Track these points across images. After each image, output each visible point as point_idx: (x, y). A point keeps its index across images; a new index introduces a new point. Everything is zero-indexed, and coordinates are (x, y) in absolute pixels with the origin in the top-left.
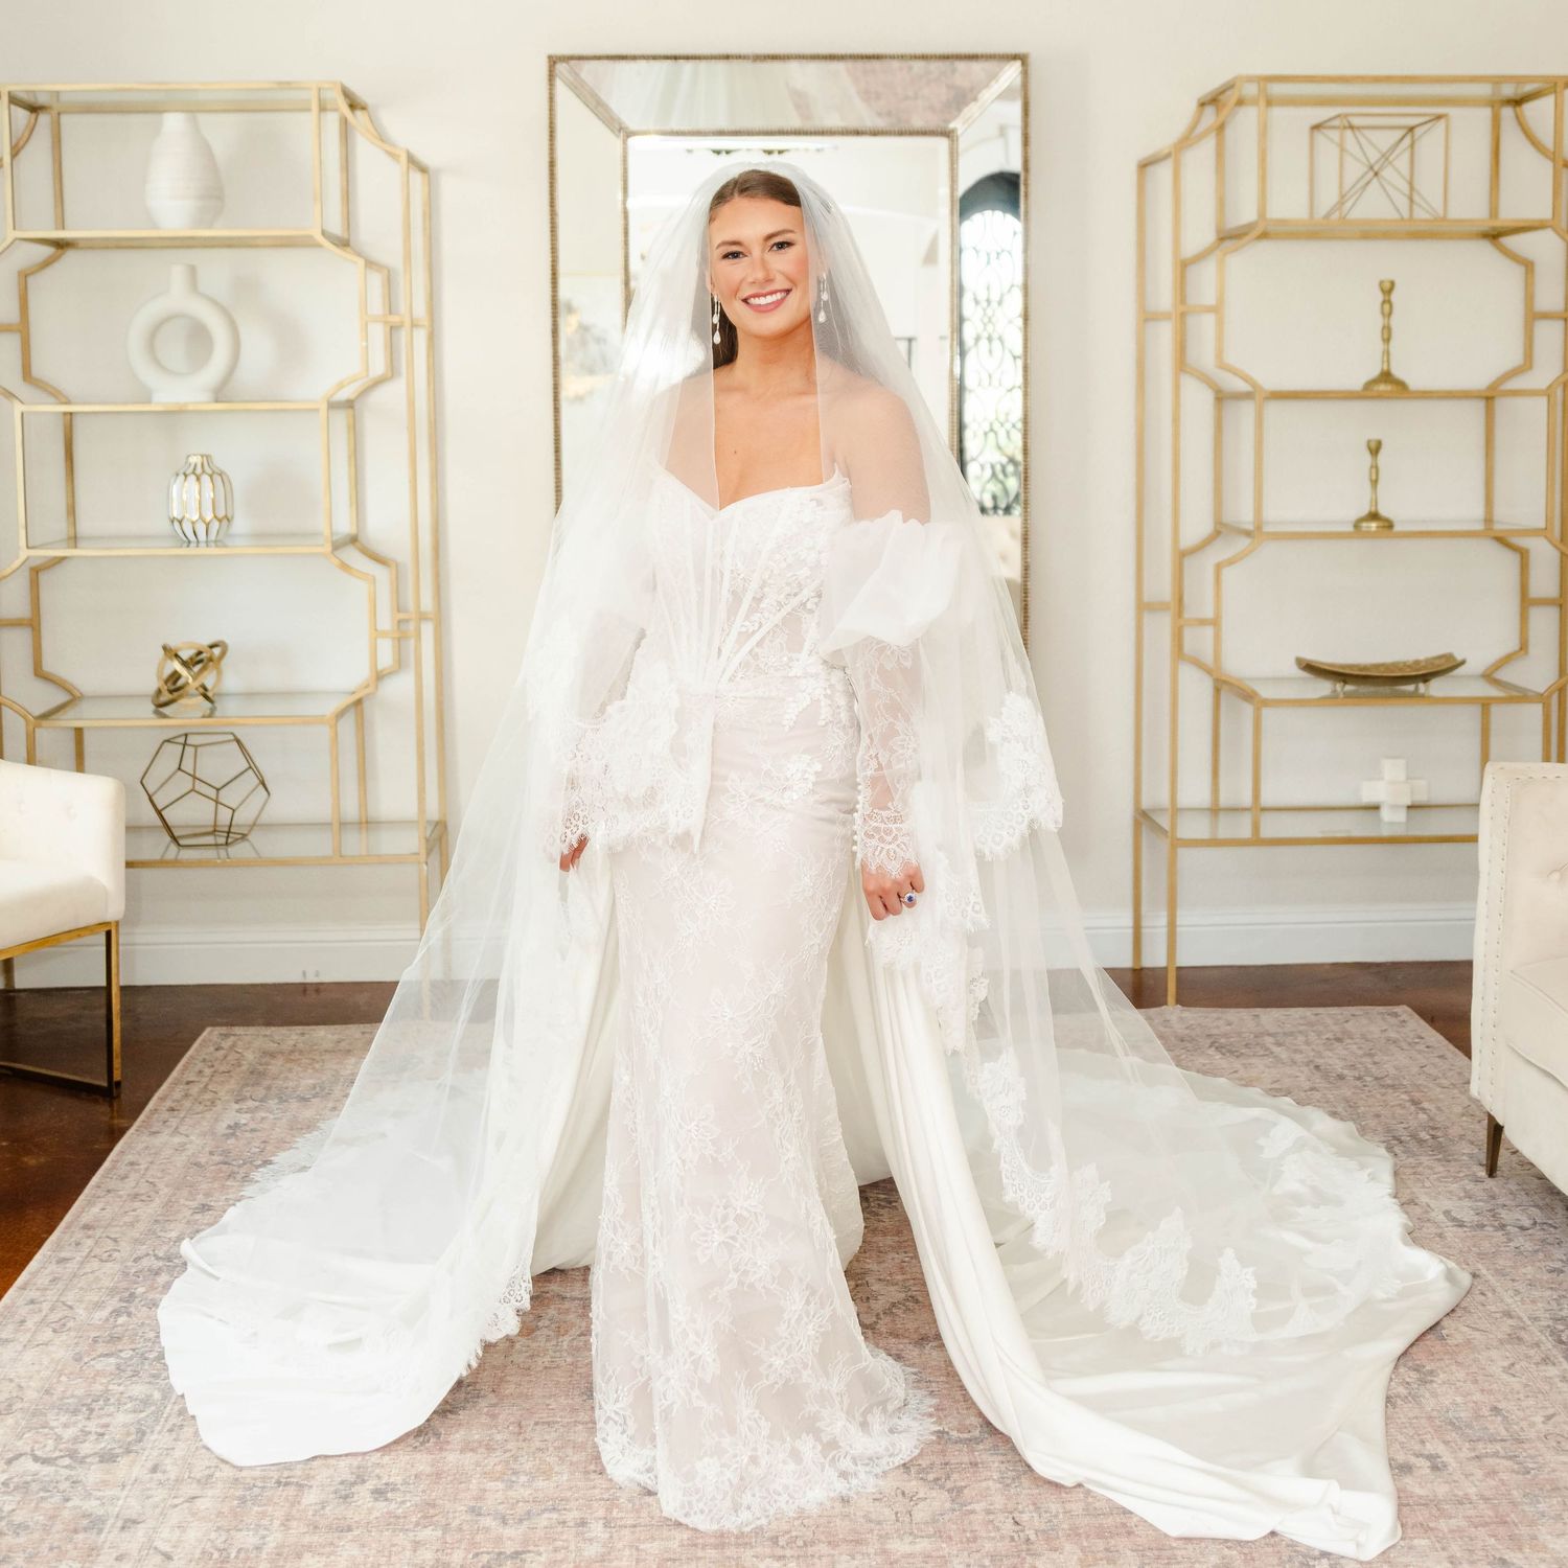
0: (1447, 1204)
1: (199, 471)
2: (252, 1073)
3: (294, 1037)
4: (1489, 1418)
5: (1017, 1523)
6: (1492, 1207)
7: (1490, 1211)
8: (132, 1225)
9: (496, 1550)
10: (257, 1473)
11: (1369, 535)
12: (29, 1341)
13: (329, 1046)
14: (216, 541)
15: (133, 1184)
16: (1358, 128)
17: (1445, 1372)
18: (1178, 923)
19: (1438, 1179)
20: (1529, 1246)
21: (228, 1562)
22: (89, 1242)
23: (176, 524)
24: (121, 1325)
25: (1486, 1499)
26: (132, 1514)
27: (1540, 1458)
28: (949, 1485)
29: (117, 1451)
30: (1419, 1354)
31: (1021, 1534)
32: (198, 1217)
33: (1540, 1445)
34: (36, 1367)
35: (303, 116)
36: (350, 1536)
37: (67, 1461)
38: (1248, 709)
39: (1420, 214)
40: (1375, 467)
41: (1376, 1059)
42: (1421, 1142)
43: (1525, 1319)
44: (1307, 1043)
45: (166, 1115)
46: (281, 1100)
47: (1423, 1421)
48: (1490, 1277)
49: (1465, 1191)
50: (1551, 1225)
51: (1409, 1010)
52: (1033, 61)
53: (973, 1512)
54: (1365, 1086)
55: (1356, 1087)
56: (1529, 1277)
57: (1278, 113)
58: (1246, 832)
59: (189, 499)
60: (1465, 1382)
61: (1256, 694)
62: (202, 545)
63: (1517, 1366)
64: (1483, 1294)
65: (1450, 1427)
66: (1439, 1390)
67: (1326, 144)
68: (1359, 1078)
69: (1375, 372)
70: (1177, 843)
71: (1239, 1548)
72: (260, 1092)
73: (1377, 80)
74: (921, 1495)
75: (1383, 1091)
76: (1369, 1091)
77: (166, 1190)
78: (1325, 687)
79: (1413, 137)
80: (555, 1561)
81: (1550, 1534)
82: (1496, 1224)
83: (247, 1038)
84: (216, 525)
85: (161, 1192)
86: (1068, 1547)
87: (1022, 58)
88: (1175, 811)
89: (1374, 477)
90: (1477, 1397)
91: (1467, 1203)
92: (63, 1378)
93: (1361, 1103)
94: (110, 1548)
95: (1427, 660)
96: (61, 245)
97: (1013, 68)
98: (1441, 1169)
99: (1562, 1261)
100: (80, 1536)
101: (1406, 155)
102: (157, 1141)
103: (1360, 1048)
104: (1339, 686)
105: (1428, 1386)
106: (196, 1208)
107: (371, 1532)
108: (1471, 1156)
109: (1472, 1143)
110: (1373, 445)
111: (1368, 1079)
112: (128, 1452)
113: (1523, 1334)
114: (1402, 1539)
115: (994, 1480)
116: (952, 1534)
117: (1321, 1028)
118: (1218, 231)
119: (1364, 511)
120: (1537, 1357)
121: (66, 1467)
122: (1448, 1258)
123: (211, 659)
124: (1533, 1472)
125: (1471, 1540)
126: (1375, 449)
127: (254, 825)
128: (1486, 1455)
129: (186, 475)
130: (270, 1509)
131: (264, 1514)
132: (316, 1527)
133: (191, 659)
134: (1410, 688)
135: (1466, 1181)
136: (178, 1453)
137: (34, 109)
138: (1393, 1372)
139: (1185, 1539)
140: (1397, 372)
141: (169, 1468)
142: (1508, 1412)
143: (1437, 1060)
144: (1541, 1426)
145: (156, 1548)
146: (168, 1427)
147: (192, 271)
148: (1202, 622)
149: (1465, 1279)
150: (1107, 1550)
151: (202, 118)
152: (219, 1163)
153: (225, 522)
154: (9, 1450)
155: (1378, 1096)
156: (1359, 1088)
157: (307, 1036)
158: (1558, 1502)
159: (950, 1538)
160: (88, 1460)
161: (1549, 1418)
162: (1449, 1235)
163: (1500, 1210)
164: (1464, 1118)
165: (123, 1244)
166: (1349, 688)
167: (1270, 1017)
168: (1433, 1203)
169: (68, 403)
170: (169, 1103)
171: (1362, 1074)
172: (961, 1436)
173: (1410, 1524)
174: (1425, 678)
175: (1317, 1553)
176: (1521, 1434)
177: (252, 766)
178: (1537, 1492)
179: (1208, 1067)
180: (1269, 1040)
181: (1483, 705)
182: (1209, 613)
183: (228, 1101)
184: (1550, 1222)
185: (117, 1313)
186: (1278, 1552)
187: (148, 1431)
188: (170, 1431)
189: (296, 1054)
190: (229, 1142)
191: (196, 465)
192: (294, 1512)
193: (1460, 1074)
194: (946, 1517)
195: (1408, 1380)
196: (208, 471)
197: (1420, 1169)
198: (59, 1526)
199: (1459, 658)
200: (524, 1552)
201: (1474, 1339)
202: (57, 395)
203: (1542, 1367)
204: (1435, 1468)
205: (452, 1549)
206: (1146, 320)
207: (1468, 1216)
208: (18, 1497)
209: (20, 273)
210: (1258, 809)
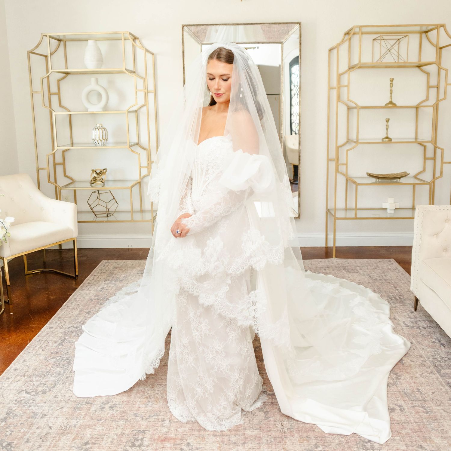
0: (404, 320)
1: (99, 128)
2: (110, 273)
3: (122, 263)
4: (416, 392)
5: (282, 425)
6: (416, 321)
7: (415, 322)
8: (70, 317)
9: (138, 429)
10: (81, 399)
11: (386, 143)
12: (35, 353)
13: (130, 265)
14: (103, 145)
15: (74, 305)
16: (386, 39)
17: (404, 376)
18: (336, 236)
19: (401, 312)
20: (426, 334)
21: (66, 431)
22: (59, 322)
23: (94, 140)
24: (59, 349)
25: (416, 422)
26: (45, 412)
27: (431, 408)
28: (265, 410)
29: (47, 390)
30: (396, 369)
31: (283, 429)
32: (87, 315)
33: (431, 403)
34: (35, 362)
35: (120, 41)
36: (100, 422)
37: (33, 393)
38: (354, 186)
39: (400, 61)
40: (388, 126)
41: (385, 274)
42: (397, 299)
43: (426, 358)
44: (368, 269)
45: (87, 285)
46: (115, 281)
47: (398, 393)
48: (416, 344)
49: (409, 315)
50: (432, 327)
51: (393, 260)
52: (302, 24)
53: (270, 420)
54: (382, 282)
55: (380, 282)
56: (426, 344)
57: (365, 36)
58: (354, 216)
59: (97, 134)
60: (409, 379)
61: (356, 182)
62: (100, 146)
63: (424, 374)
64: (414, 349)
65: (405, 395)
66: (402, 382)
67: (377, 44)
68: (381, 280)
69: (388, 101)
70: (336, 219)
71: (344, 438)
72: (111, 278)
73: (390, 26)
74: (257, 414)
75: (387, 284)
76: (383, 284)
77: (81, 307)
78: (374, 180)
79: (399, 41)
80: (153, 434)
81: (435, 436)
82: (417, 326)
83: (112, 263)
84: (103, 141)
85: (80, 308)
86: (296, 435)
87: (299, 23)
88: (336, 209)
89: (387, 128)
90: (413, 385)
91: (409, 319)
92: (41, 365)
93: (381, 287)
94: (36, 424)
95: (400, 173)
96: (67, 73)
97: (297, 26)
98: (402, 308)
99: (435, 339)
100: (30, 420)
101: (397, 46)
102: (84, 292)
103: (381, 271)
104: (377, 180)
105: (399, 380)
106: (88, 312)
107: (106, 421)
108: (410, 304)
109: (410, 300)
110: (387, 120)
111: (383, 280)
112: (50, 390)
113: (425, 363)
114: (392, 437)
115: (277, 409)
116: (264, 428)
117: (371, 265)
118: (349, 67)
119: (385, 136)
120: (429, 371)
121: (32, 395)
122: (404, 337)
123: (103, 173)
124: (429, 413)
125: (412, 438)
126: (388, 121)
127: (115, 212)
128: (416, 406)
129: (96, 129)
130: (82, 412)
131: (79, 413)
132: (92, 419)
133: (99, 172)
134: (395, 180)
135: (409, 313)
136: (62, 392)
137: (60, 40)
138: (389, 375)
139: (329, 434)
140: (394, 101)
141: (59, 397)
142: (422, 390)
143: (401, 275)
144: (431, 396)
145: (48, 425)
146: (62, 383)
147: (97, 79)
148: (343, 164)
149: (409, 345)
150: (307, 437)
151: (98, 42)
152: (96, 299)
153: (105, 140)
154: (20, 389)
155: (386, 285)
156: (381, 283)
157: (126, 263)
158: (437, 424)
159: (263, 430)
160: (39, 393)
161: (433, 393)
162: (404, 329)
163: (418, 322)
164: (408, 293)
165: (67, 323)
166: (380, 180)
167: (359, 261)
168: (400, 319)
169: (70, 111)
170: (89, 281)
171: (382, 278)
172: (270, 393)
173: (394, 431)
174: (399, 178)
175: (367, 441)
176: (426, 399)
177: (114, 198)
178: (431, 420)
179: (343, 275)
180: (358, 268)
181: (414, 185)
182: (345, 163)
183: (102, 281)
184: (432, 326)
185: (59, 345)
186: (356, 440)
187: (57, 384)
188: (63, 384)
189: (122, 268)
190: (100, 293)
191: (98, 127)
192: (88, 413)
193: (407, 279)
194: (263, 422)
195: (394, 378)
196: (102, 128)
197: (397, 308)
198: (25, 416)
199: (408, 173)
200: (146, 430)
201: (411, 364)
202: (67, 110)
203: (431, 375)
204: (401, 410)
205: (126, 428)
206: (330, 89)
207: (410, 324)
208: (18, 405)
209: (58, 80)
210: (356, 209)
